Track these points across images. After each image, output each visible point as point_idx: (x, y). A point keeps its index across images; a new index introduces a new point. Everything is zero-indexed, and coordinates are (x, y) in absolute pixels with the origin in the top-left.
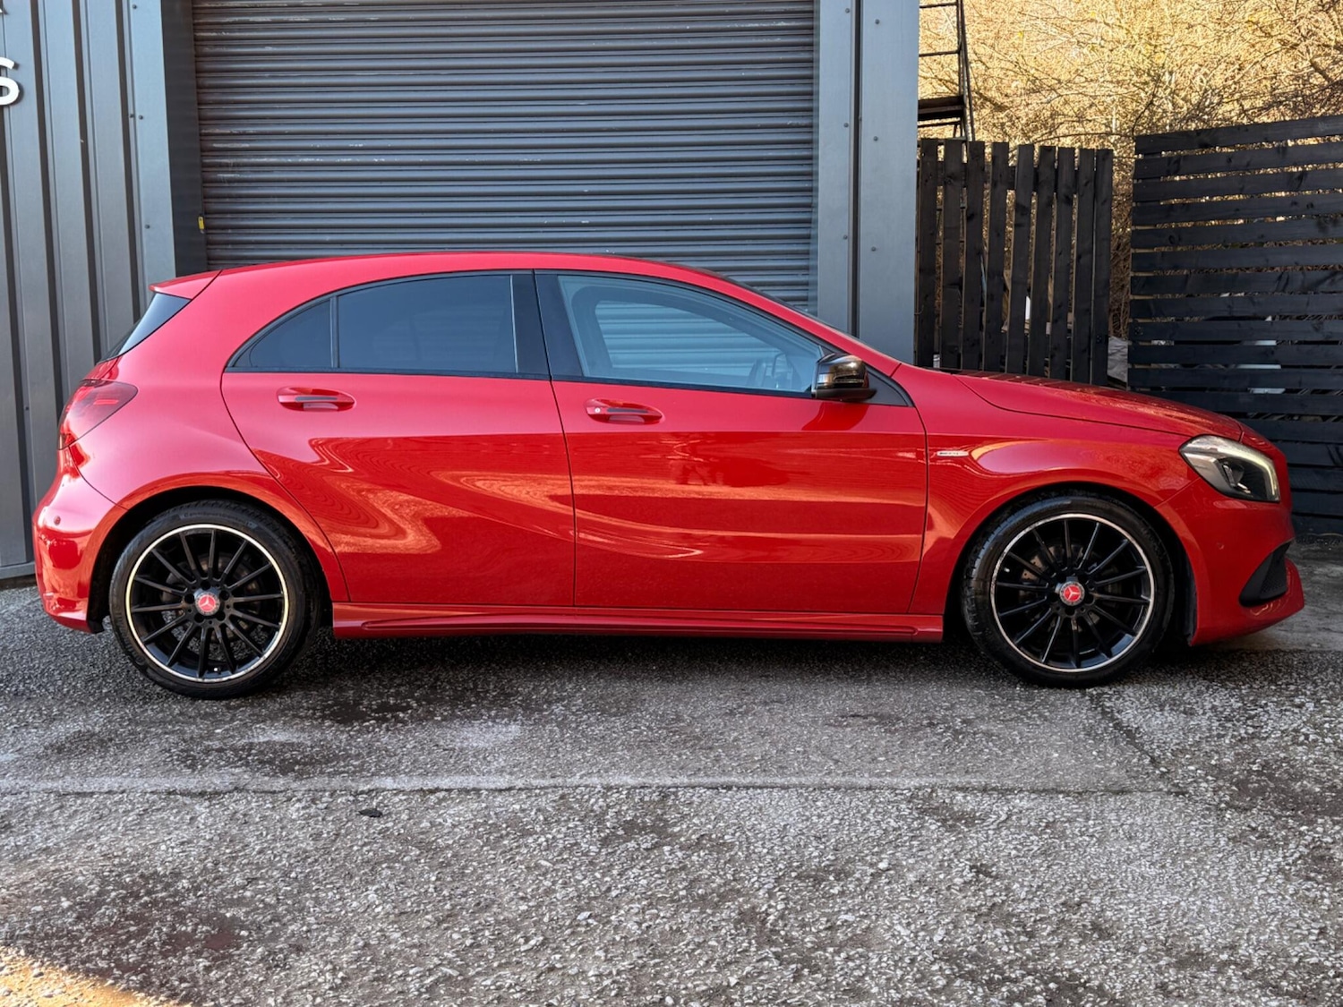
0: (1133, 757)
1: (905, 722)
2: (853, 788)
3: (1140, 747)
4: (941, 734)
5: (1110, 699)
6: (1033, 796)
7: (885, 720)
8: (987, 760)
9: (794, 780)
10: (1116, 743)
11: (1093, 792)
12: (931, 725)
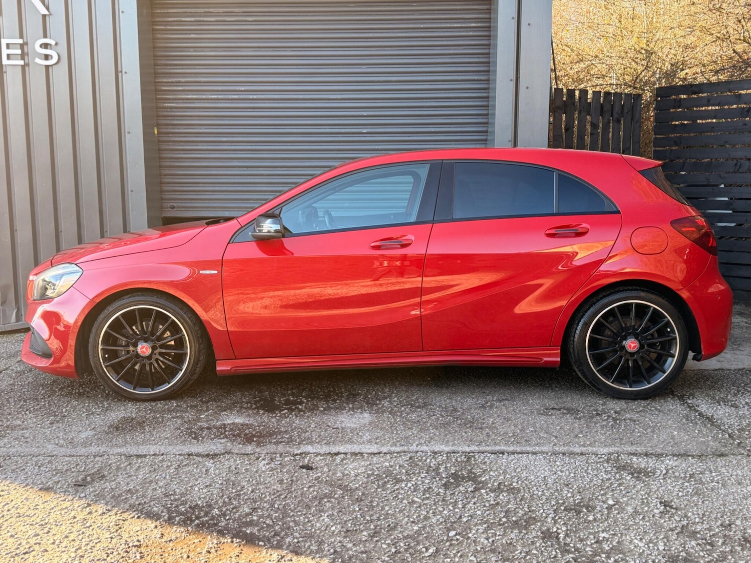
0: (718, 433)
1: (583, 413)
2: (572, 454)
3: (719, 427)
4: (606, 420)
5: (689, 398)
6: (675, 458)
7: (570, 411)
8: (640, 436)
9: (537, 449)
10: (705, 426)
11: (707, 456)
12: (598, 414)
